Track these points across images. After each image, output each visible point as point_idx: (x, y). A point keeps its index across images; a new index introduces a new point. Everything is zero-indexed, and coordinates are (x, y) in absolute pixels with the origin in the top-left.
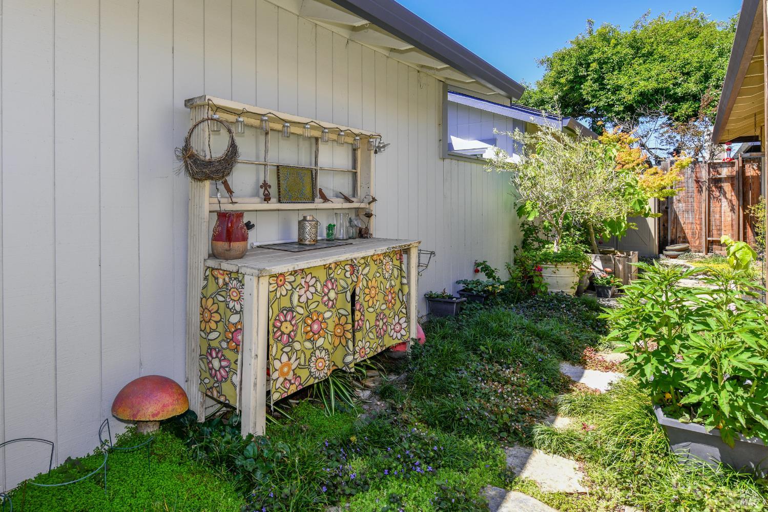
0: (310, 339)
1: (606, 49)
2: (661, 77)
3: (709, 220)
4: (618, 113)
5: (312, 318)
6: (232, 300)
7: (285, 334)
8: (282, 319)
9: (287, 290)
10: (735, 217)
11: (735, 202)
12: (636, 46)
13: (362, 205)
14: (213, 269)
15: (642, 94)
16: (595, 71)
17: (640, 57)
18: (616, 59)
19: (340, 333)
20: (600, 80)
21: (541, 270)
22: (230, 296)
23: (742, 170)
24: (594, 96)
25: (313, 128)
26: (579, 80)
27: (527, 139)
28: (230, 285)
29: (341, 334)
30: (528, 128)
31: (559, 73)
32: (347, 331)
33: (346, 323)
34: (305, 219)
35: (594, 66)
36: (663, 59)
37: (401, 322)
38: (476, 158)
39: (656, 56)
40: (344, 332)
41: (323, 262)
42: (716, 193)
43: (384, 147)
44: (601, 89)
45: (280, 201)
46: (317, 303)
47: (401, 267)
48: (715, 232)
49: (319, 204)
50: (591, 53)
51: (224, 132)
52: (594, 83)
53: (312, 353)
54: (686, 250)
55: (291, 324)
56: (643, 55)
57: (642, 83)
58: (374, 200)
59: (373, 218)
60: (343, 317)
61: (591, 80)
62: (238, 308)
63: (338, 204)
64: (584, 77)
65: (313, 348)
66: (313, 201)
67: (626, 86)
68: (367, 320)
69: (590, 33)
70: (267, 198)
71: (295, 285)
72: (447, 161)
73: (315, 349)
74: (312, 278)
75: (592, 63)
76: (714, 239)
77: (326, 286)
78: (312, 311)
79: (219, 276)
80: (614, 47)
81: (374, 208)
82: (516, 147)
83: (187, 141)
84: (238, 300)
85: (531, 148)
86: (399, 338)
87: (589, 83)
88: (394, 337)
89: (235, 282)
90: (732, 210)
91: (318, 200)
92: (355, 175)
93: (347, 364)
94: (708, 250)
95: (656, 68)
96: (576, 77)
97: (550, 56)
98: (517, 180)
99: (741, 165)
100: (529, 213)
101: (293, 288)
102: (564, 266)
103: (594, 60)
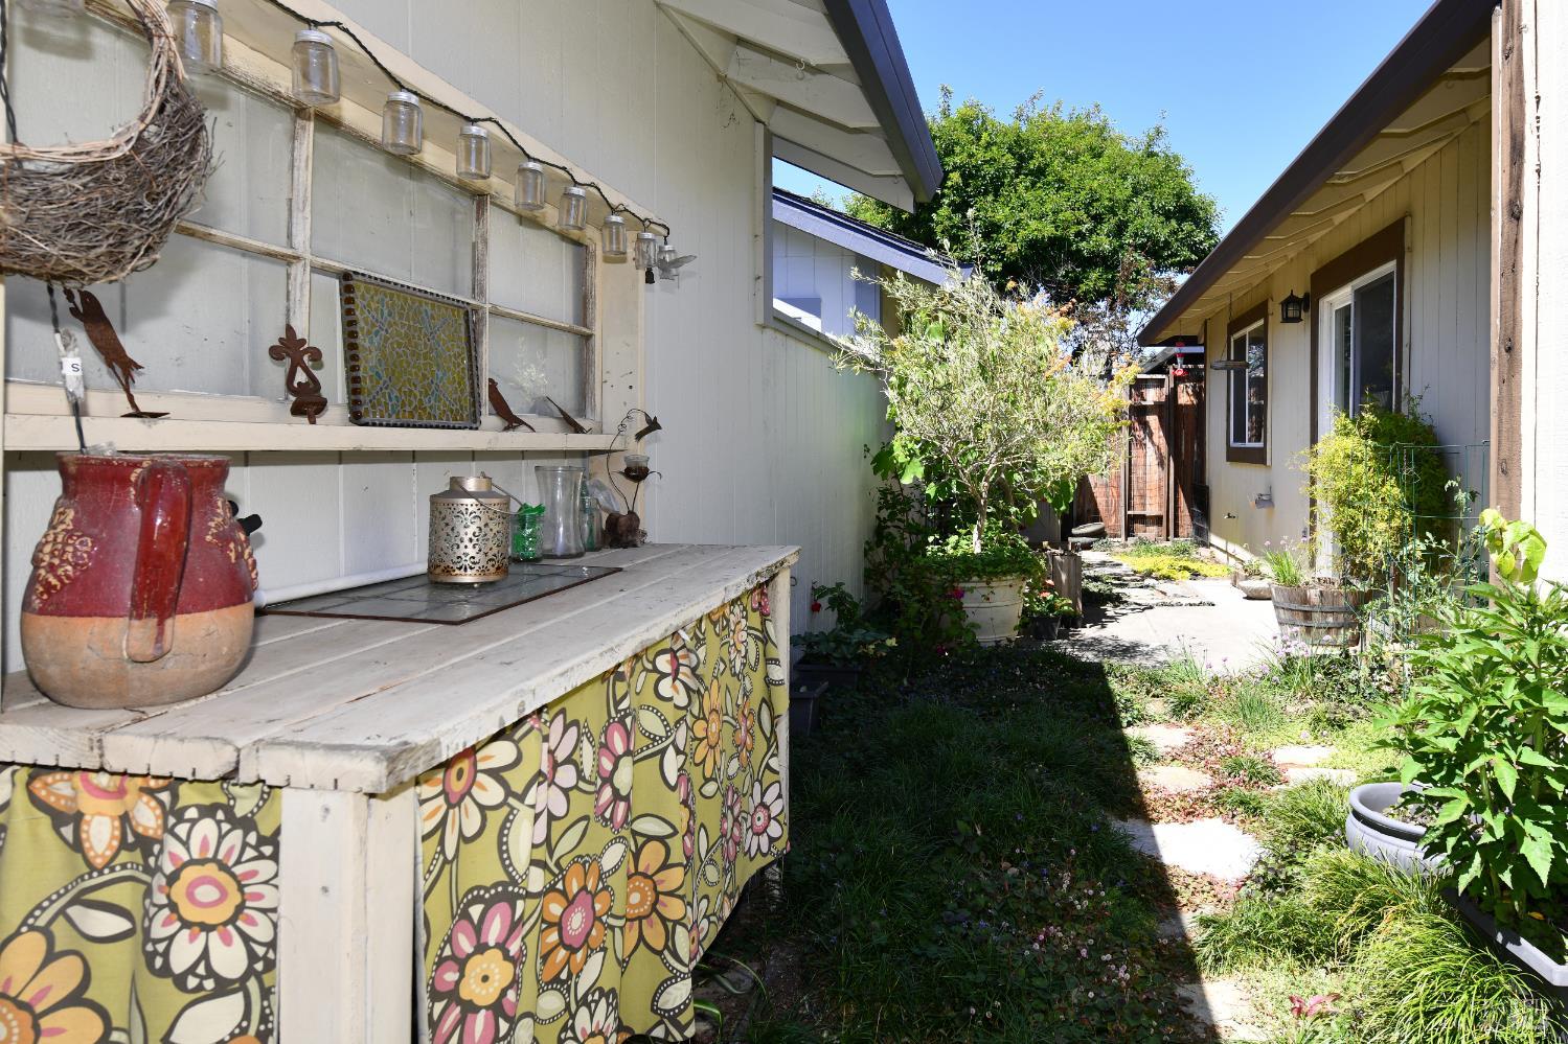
0: (556, 979)
1: (974, 149)
2: (1061, 216)
3: (1130, 479)
5: (564, 893)
6: (186, 924)
7: (476, 1009)
8: (466, 944)
9: (483, 809)
10: (1164, 474)
11: (1164, 449)
12: (1021, 150)
13: (619, 443)
14: (38, 770)
15: (1033, 244)
16: (956, 188)
17: (1026, 175)
18: (989, 170)
19: (641, 903)
20: (964, 207)
21: (962, 596)
22: (173, 906)
23: (1173, 394)
28: (173, 845)
29: (647, 907)
32: (671, 894)
33: (665, 866)
34: (456, 489)
35: (955, 177)
36: (1061, 184)
37: (768, 799)
39: (1050, 178)
40: (657, 901)
41: (607, 657)
42: (1140, 434)
43: (677, 263)
45: (357, 418)
46: (583, 824)
47: (764, 630)
48: (1136, 501)
49: (488, 435)
50: (950, 152)
52: (954, 212)
53: (565, 1029)
54: (1100, 534)
55: (507, 957)
56: (1031, 173)
57: (1033, 224)
58: (653, 427)
59: (646, 482)
60: (654, 844)
61: (949, 205)
62: (230, 960)
63: (548, 436)
64: (937, 198)
65: (568, 1005)
66: (473, 422)
67: (1007, 226)
68: (702, 825)
70: (308, 404)
71: (517, 780)
72: (770, 336)
73: (573, 1007)
74: (566, 728)
75: (951, 171)
76: (1137, 512)
77: (606, 746)
78: (564, 863)
79: (87, 803)
80: (986, 148)
84: (232, 921)
86: (765, 849)
87: (944, 211)
88: (753, 853)
89: (207, 827)
90: (1161, 464)
91: (489, 419)
92: (585, 343)
93: (671, 1017)
94: (1129, 533)
95: (1053, 200)
99: (1172, 385)
101: (509, 793)
102: (1004, 583)
103: (955, 168)
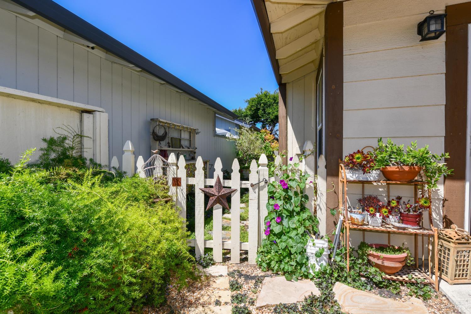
1: (266, 99)
4: (269, 122)
13: (193, 150)
16: (263, 107)
18: (269, 103)
20: (264, 110)
24: (262, 116)
25: (182, 127)
26: (258, 109)
27: (239, 131)
30: (240, 127)
31: (252, 106)
34: (179, 153)
35: (262, 105)
38: (224, 136)
43: (199, 133)
44: (265, 113)
45: (172, 148)
49: (181, 149)
50: (261, 100)
51: (163, 128)
58: (196, 148)
59: (196, 154)
61: (261, 109)
63: (186, 149)
64: (259, 108)
66: (180, 148)
69: (262, 92)
70: (169, 147)
72: (216, 137)
77: (188, 170)
80: (268, 99)
81: (196, 151)
82: (236, 134)
83: (154, 130)
85: (240, 134)
87: (261, 111)
92: (190, 141)
96: (257, 108)
97: (249, 99)
98: (236, 144)
100: (240, 155)
103: (262, 103)
